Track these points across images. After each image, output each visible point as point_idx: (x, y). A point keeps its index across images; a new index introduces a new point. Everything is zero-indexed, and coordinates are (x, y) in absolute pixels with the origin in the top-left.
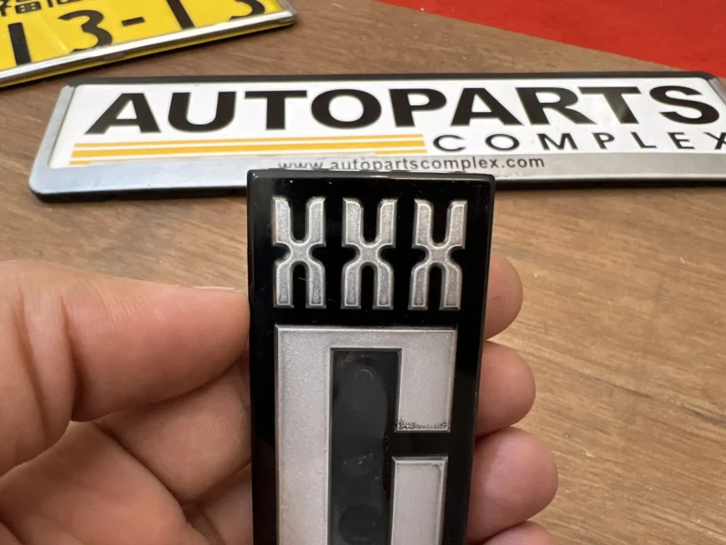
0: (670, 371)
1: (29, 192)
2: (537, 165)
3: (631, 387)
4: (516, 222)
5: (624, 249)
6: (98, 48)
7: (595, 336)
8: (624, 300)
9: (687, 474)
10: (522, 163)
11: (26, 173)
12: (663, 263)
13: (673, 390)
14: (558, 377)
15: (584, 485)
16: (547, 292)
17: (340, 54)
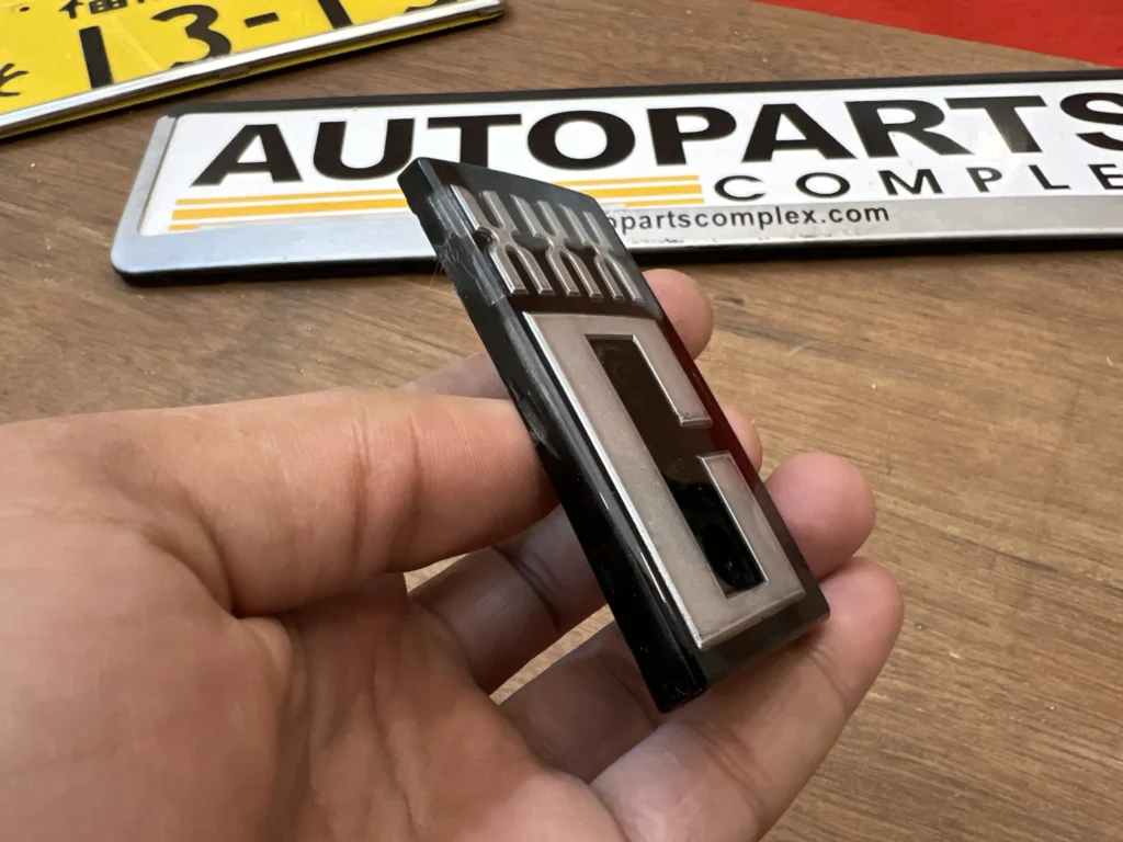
0: (1085, 529)
1: (111, 271)
2: (877, 218)
3: (1023, 555)
4: (842, 305)
5: (1015, 346)
6: (210, 59)
7: (966, 478)
8: (1014, 424)
9: (1112, 686)
10: (854, 215)
11: (106, 245)
12: (1078, 365)
13: (1091, 559)
14: (907, 539)
15: (946, 701)
16: (890, 411)
17: (572, 59)
